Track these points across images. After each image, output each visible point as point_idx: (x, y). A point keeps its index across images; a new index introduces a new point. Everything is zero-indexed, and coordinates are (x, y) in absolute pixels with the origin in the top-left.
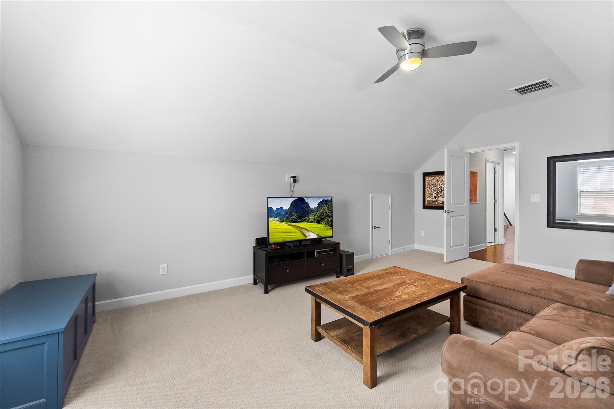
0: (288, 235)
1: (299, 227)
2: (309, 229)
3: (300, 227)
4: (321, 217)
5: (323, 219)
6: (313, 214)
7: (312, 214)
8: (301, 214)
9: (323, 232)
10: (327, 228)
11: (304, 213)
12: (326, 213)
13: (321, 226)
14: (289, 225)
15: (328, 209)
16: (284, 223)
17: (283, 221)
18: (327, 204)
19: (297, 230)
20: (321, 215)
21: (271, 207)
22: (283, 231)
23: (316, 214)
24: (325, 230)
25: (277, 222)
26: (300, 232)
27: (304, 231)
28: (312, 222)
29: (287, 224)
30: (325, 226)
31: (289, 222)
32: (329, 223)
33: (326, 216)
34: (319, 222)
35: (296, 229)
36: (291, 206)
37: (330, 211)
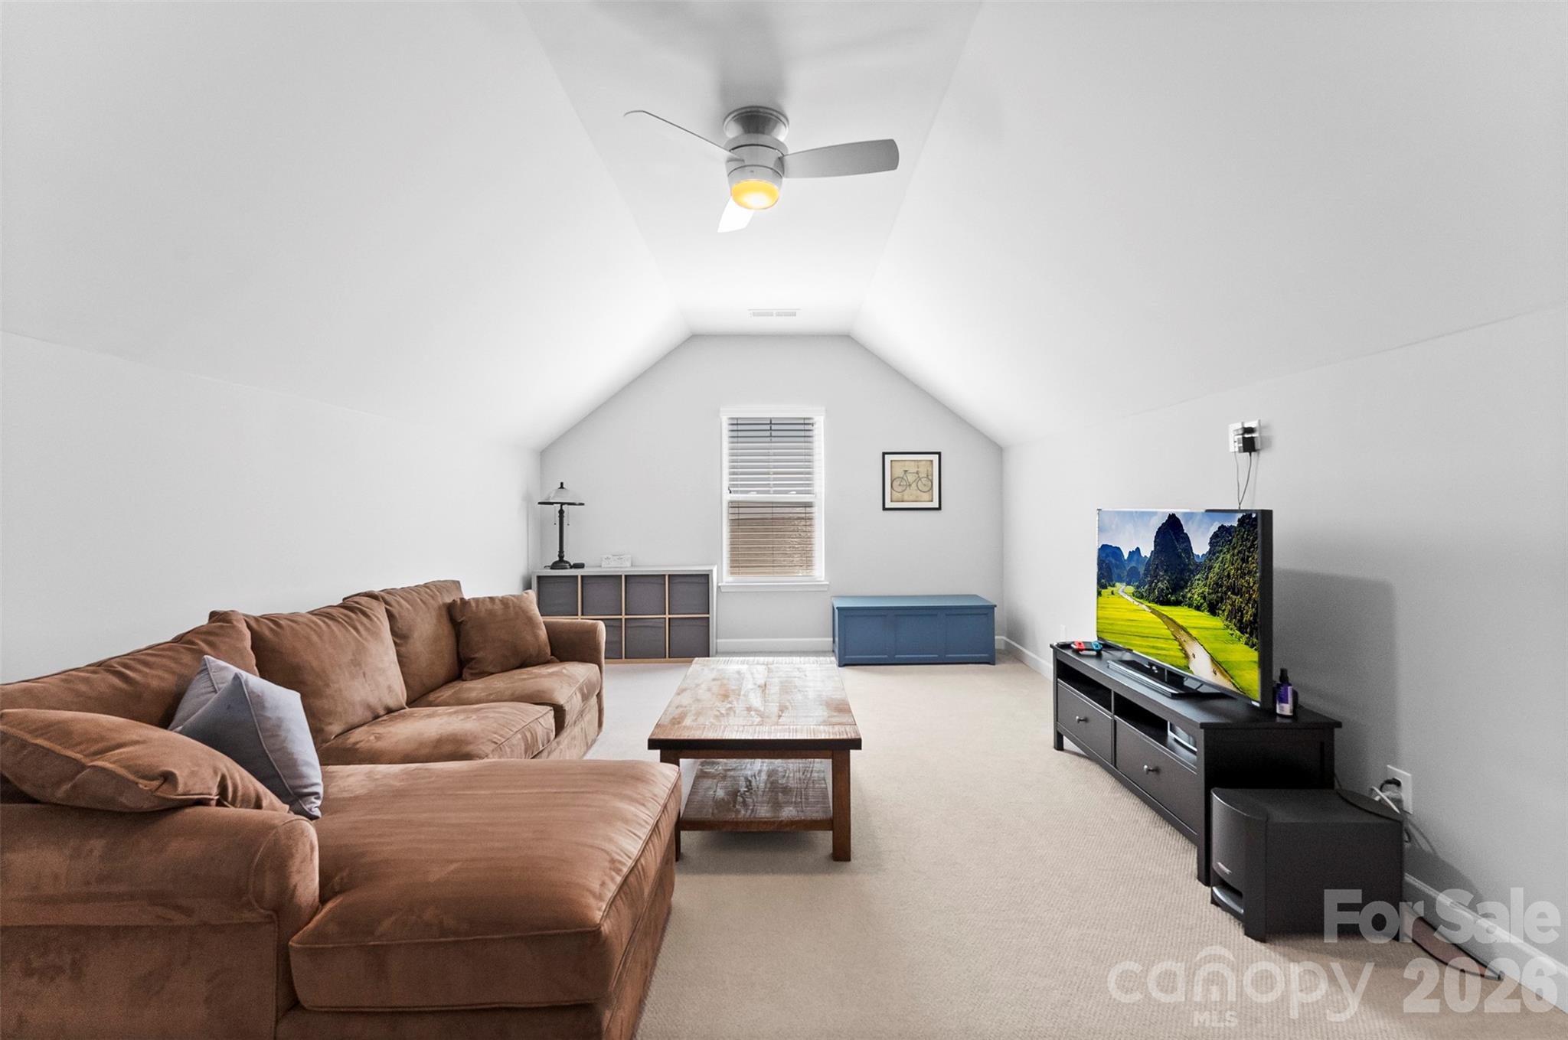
0: (1153, 647)
1: (1172, 620)
2: (1193, 632)
3: (1175, 622)
4: (1218, 592)
5: (1222, 600)
6: (1199, 580)
7: (1197, 577)
8: (1176, 578)
9: (1223, 646)
10: (1232, 634)
11: (1182, 571)
12: (1229, 576)
13: (1217, 622)
14: (1154, 611)
15: (1233, 564)
16: (1144, 606)
17: (1142, 597)
18: (1231, 541)
19: (1167, 633)
20: (1217, 584)
21: (1119, 548)
22: (1140, 630)
23: (1207, 578)
24: (1227, 642)
25: (1132, 600)
26: (1176, 639)
27: (1184, 637)
28: (1198, 608)
29: (1150, 607)
30: (1228, 626)
31: (1153, 601)
32: (1235, 618)
33: (1228, 589)
34: (1213, 610)
35: (1168, 629)
36: (1155, 546)
37: (1238, 569)
